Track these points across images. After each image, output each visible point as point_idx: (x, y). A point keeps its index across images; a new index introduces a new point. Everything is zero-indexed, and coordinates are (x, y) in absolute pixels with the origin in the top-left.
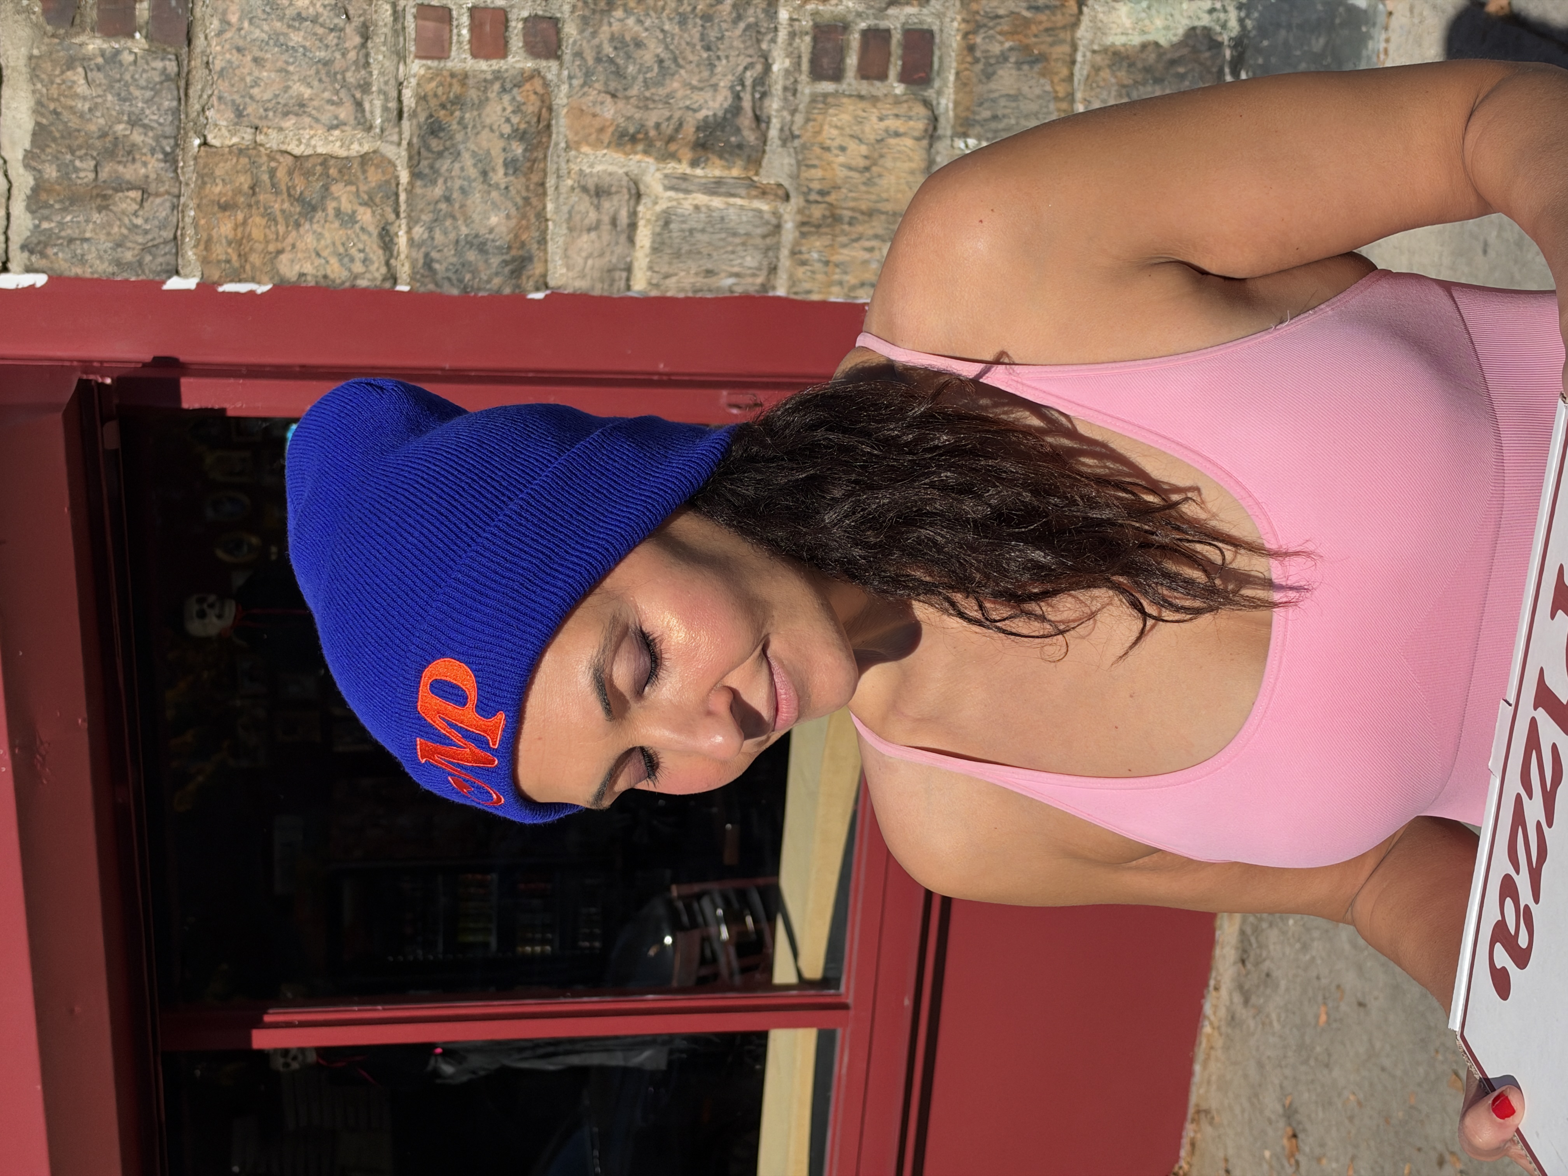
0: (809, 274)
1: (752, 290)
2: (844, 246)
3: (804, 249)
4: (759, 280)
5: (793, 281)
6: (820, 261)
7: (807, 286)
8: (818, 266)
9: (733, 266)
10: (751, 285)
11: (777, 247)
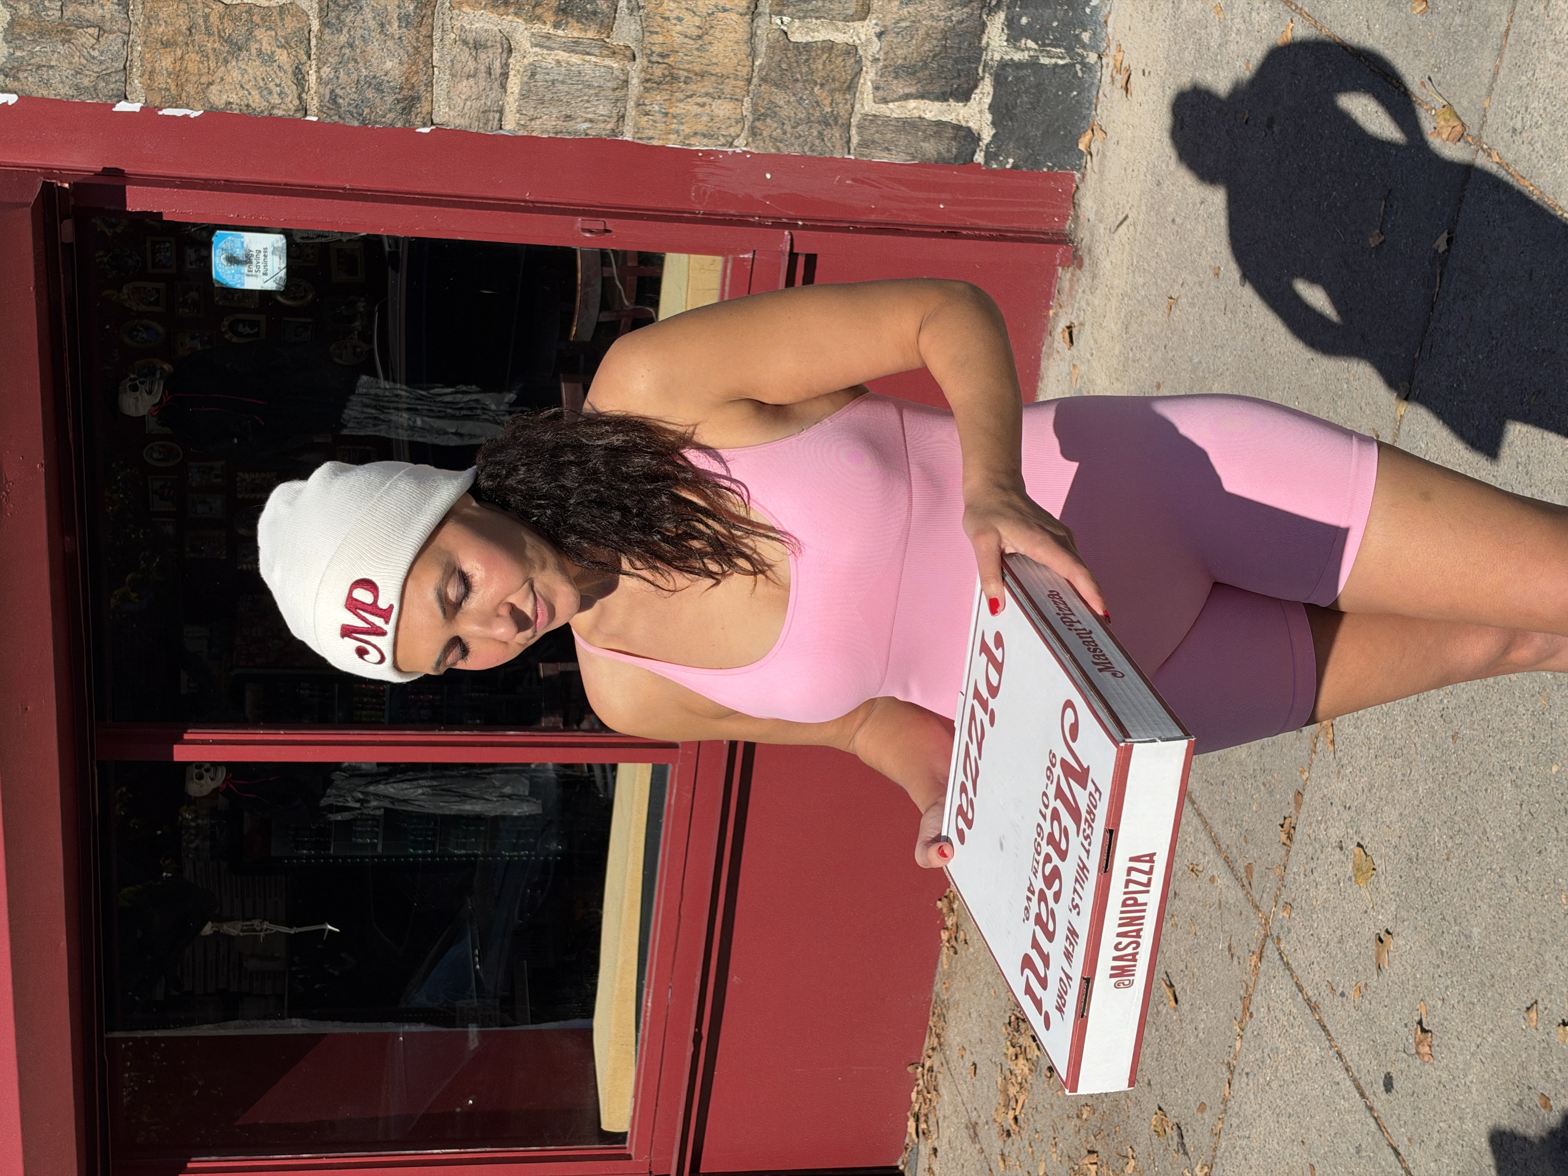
0: (651, 122)
1: (603, 134)
2: (681, 101)
3: (647, 102)
4: (609, 126)
5: (638, 129)
6: (660, 112)
7: (650, 133)
8: (659, 117)
9: (588, 113)
10: (603, 129)
11: (625, 99)
